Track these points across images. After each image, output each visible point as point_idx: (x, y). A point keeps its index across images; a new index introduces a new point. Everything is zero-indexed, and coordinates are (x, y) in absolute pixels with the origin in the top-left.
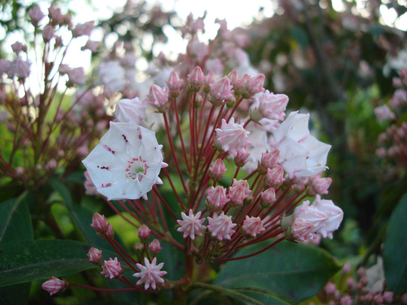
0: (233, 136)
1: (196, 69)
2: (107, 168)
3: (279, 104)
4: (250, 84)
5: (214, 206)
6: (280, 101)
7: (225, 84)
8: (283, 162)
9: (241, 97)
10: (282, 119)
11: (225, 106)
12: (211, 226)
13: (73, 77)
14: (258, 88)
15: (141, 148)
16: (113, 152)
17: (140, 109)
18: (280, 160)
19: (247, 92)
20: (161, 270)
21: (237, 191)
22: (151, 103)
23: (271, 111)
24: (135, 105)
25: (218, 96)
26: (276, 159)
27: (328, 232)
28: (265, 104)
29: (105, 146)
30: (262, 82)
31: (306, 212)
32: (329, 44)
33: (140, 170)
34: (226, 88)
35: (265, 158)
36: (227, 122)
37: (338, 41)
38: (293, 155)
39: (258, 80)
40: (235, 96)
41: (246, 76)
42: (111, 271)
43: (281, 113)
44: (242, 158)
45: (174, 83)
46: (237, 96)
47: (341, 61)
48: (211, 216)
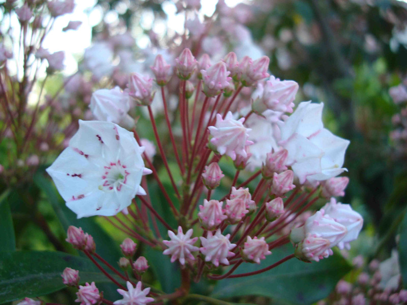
0: (231, 136)
1: (185, 52)
2: (80, 176)
3: (287, 92)
4: (251, 69)
5: (207, 224)
6: (289, 89)
7: (220, 70)
8: (293, 164)
9: (241, 84)
10: (290, 110)
11: (222, 96)
12: (205, 249)
13: (53, 63)
14: (261, 74)
15: (120, 150)
16: (87, 156)
17: (120, 101)
18: (288, 162)
19: (248, 79)
20: (148, 296)
21: (236, 206)
22: (131, 94)
23: (277, 101)
24: (114, 97)
25: (212, 85)
26: (284, 160)
27: (345, 243)
28: (269, 93)
29: (76, 150)
30: (266, 66)
31: (320, 225)
32: (335, 19)
33: (119, 176)
34: (221, 75)
35: (270, 159)
36: (224, 118)
37: (344, 15)
38: (304, 155)
39: (261, 64)
40: (234, 83)
41: (247, 58)
42: (87, 299)
43: (290, 103)
44: (243, 160)
45: (160, 69)
46: (236, 83)
47: (347, 36)
48: (205, 235)
